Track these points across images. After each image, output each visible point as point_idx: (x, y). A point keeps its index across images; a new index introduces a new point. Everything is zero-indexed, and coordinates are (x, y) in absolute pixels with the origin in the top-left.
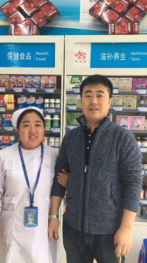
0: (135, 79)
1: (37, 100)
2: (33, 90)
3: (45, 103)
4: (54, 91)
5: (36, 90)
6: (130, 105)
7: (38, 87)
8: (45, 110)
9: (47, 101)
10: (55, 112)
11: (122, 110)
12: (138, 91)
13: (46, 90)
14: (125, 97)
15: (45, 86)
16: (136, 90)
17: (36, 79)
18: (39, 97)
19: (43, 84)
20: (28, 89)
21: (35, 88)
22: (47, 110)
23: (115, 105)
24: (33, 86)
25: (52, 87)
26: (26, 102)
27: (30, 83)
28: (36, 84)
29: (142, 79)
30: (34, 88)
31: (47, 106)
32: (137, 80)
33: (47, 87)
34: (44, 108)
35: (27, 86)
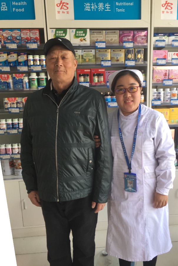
0: (121, 32)
1: (19, 57)
2: (14, 46)
3: (29, 60)
4: (38, 47)
5: (17, 46)
6: (118, 59)
7: (18, 42)
8: (30, 68)
9: (31, 57)
10: (41, 70)
11: (110, 65)
12: (124, 44)
13: (28, 45)
14: (113, 51)
15: (27, 41)
16: (123, 44)
17: (16, 33)
18: (21, 54)
19: (24, 38)
20: (7, 45)
21: (16, 43)
22: (32, 68)
23: (103, 59)
24: (13, 41)
25: (35, 42)
26: (7, 60)
27: (9, 38)
28: (16, 39)
29: (128, 32)
30: (14, 43)
31: (32, 63)
32: (123, 32)
33: (29, 41)
34: (28, 66)
35: (6, 42)
